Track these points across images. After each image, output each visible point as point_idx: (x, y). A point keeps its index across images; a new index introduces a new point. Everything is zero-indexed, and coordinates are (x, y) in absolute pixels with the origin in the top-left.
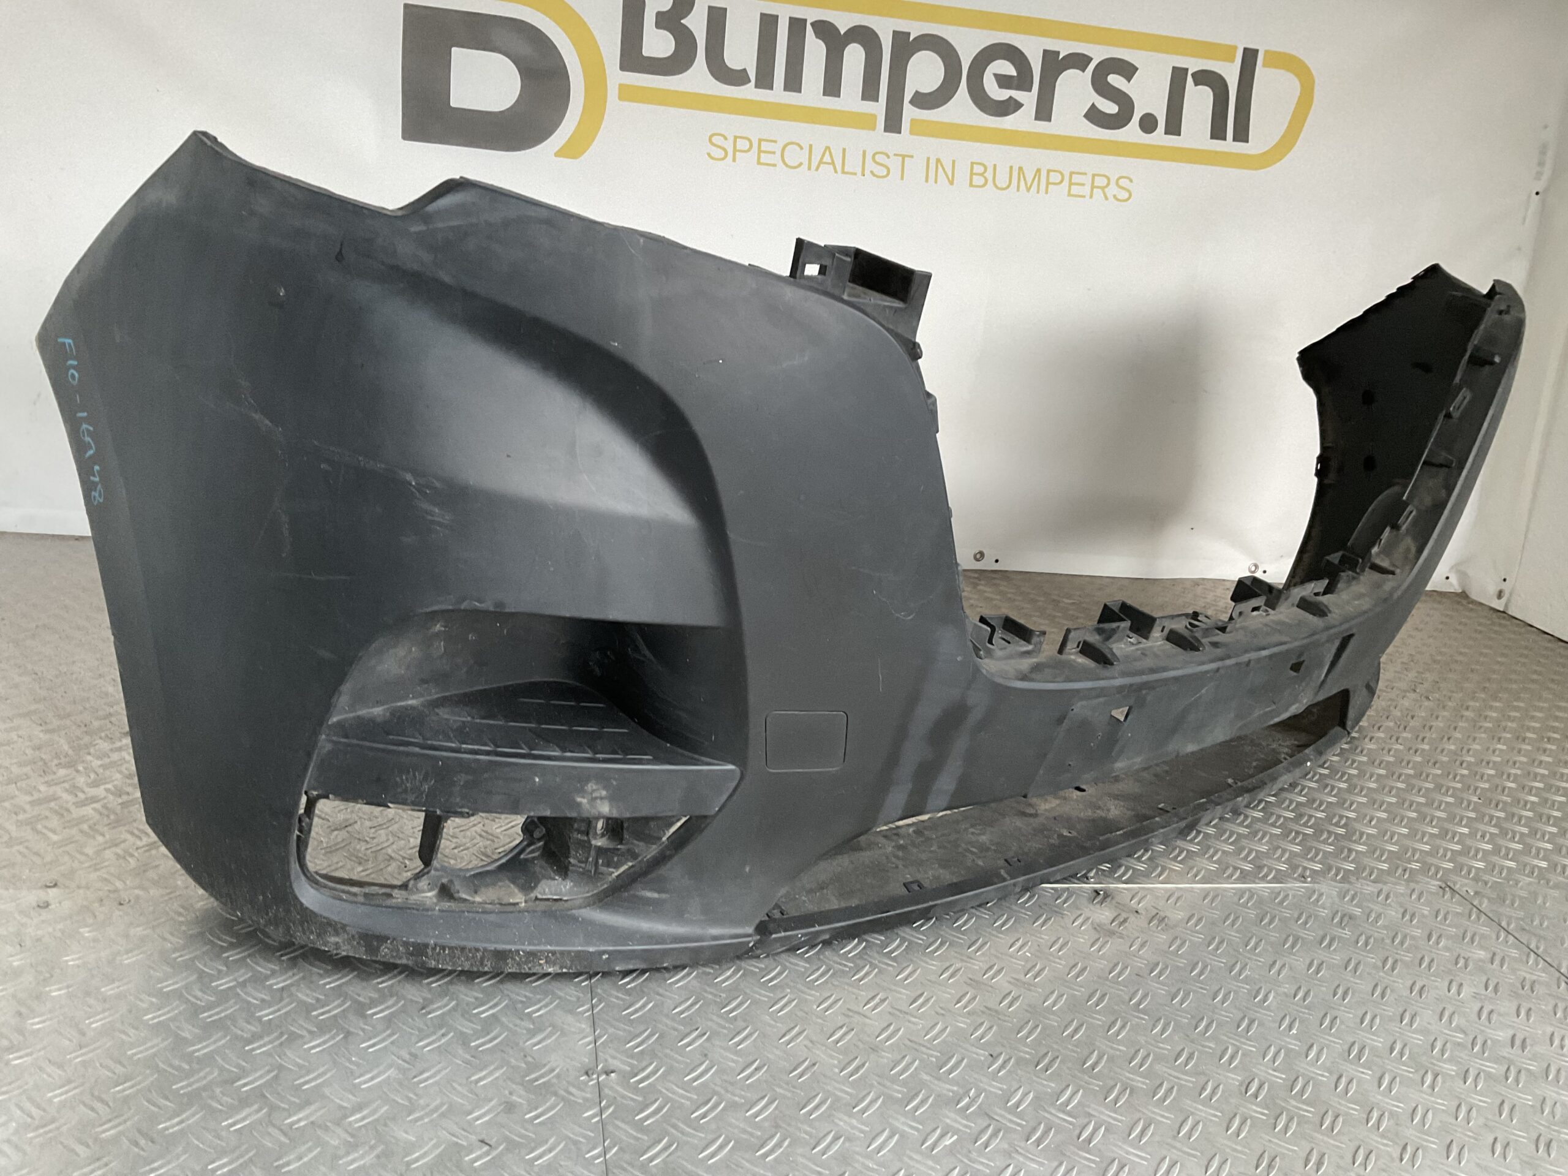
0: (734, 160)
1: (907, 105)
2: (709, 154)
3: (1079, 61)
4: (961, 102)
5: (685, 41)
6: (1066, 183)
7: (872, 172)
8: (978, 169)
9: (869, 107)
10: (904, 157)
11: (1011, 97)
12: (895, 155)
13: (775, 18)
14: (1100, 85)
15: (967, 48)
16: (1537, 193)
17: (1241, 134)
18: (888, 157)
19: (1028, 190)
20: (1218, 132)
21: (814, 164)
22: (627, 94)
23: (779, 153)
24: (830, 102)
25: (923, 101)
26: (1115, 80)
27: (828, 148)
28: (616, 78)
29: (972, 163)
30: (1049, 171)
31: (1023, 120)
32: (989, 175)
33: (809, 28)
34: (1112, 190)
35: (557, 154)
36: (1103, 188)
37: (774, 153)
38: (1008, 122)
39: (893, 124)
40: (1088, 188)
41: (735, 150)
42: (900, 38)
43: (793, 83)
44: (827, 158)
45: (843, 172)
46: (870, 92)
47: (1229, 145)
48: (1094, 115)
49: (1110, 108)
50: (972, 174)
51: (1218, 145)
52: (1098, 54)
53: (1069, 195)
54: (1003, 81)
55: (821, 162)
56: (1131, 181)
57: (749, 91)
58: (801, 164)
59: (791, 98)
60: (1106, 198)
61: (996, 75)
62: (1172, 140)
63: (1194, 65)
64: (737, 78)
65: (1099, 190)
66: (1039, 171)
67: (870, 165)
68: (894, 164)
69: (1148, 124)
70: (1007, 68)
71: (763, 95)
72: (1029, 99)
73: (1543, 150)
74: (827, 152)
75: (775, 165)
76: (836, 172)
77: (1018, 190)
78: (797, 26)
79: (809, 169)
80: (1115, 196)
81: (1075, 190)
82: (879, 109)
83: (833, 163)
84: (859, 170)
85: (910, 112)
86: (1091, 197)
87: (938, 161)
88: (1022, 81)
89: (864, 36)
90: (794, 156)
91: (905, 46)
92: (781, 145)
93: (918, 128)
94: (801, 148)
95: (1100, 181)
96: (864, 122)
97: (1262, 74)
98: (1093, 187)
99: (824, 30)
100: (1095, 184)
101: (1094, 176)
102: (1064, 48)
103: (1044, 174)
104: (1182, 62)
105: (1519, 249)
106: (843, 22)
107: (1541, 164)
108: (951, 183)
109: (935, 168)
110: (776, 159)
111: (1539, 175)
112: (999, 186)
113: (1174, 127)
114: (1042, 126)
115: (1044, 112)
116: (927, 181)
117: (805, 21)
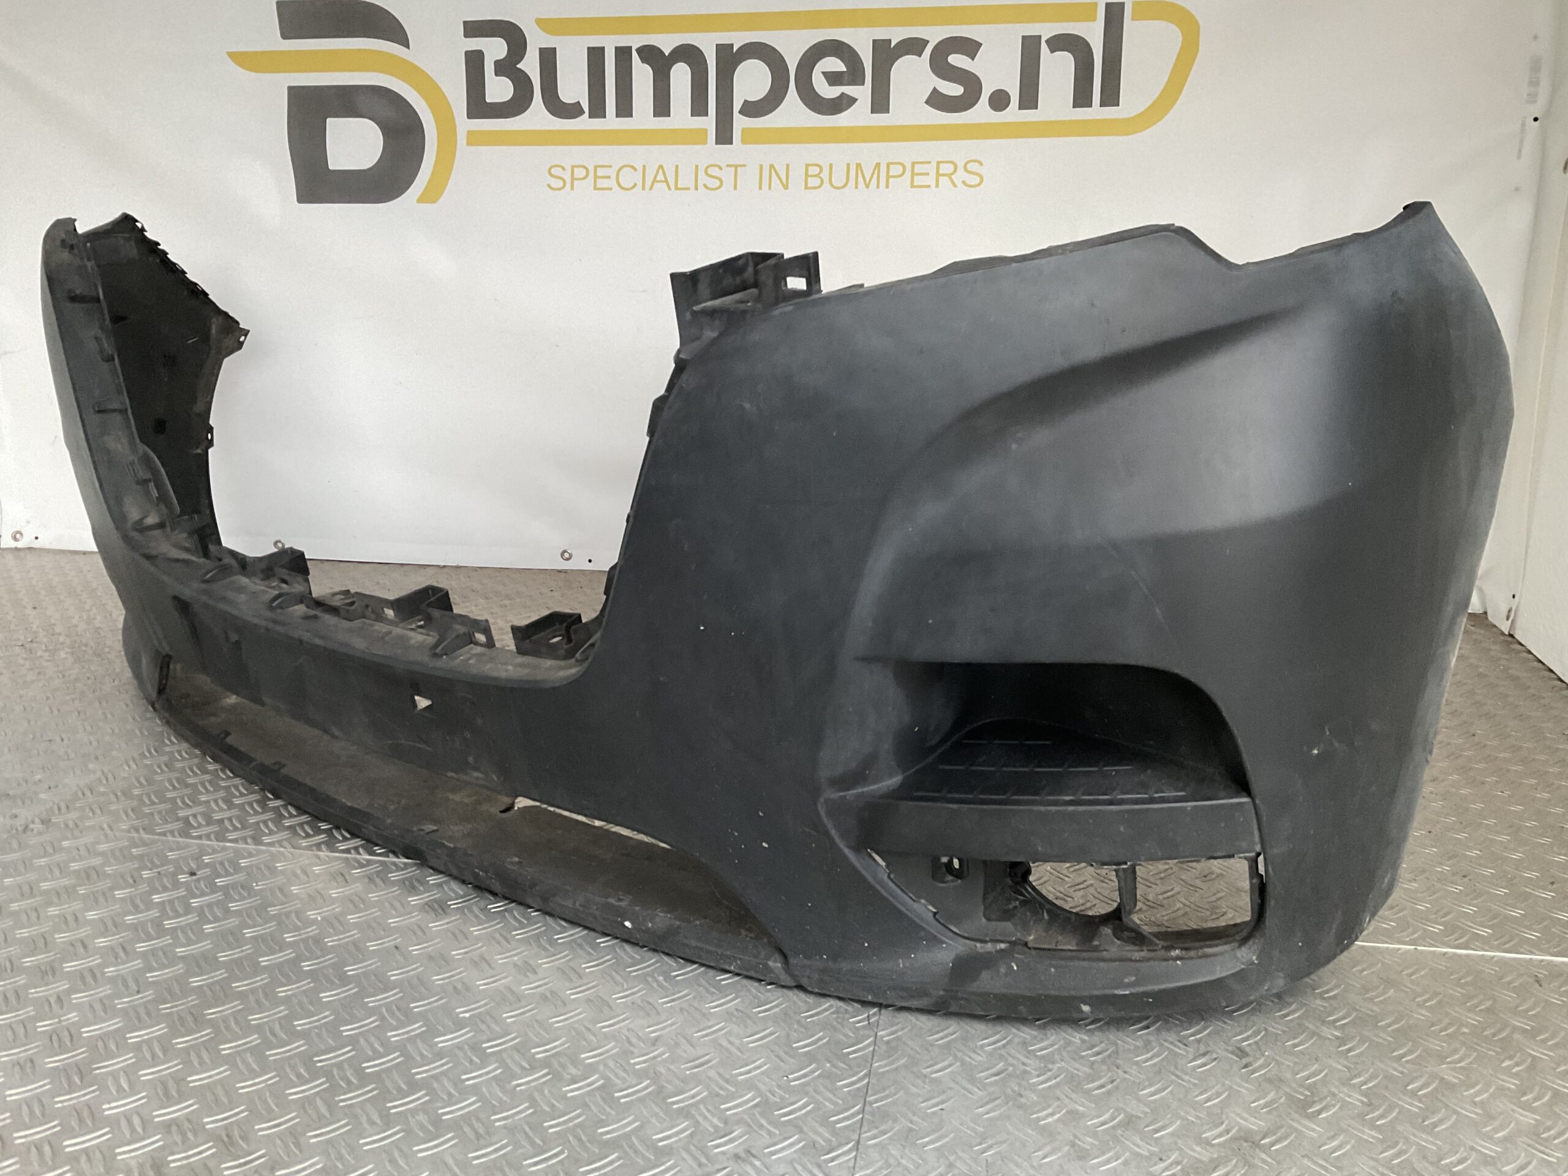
0: (572, 188)
1: (736, 115)
2: (549, 186)
3: (914, 46)
4: (792, 106)
5: (522, 83)
6: (908, 173)
7: (705, 185)
8: (813, 170)
9: (699, 122)
10: (736, 167)
11: (843, 93)
12: (728, 166)
13: (602, 50)
14: (940, 67)
15: (792, 52)
16: (1536, 119)
17: (1111, 97)
18: (721, 169)
19: (867, 186)
20: (1082, 98)
21: (648, 183)
22: (474, 139)
23: (614, 176)
24: (662, 123)
25: (752, 109)
26: (956, 60)
27: (661, 167)
28: (464, 124)
29: (807, 166)
30: (888, 165)
31: (859, 114)
32: (825, 175)
33: (635, 55)
34: (961, 175)
35: (419, 201)
36: (949, 176)
37: (609, 177)
38: (843, 119)
39: (724, 135)
40: (930, 180)
41: (573, 179)
42: (723, 50)
43: (625, 108)
44: (660, 177)
45: (677, 188)
46: (699, 108)
47: (1096, 111)
48: (937, 100)
49: (955, 90)
50: (807, 175)
51: (1083, 113)
52: (934, 35)
53: (912, 186)
54: (833, 78)
55: (654, 181)
56: (981, 164)
57: (584, 122)
58: (635, 185)
59: (624, 123)
60: (955, 186)
61: (824, 73)
62: (1029, 115)
63: (1046, 30)
64: (573, 111)
65: (946, 178)
66: (878, 165)
67: (703, 179)
68: (727, 175)
69: (999, 101)
70: (834, 64)
71: (597, 124)
72: (863, 93)
73: (1536, 66)
74: (661, 171)
75: (611, 189)
76: (669, 189)
77: (856, 187)
78: (623, 54)
79: (644, 189)
80: (964, 182)
81: (918, 180)
82: (709, 123)
83: (666, 181)
84: (692, 186)
85: (740, 122)
86: (937, 186)
87: (772, 166)
88: (854, 75)
89: (689, 54)
90: (627, 178)
91: (729, 58)
92: (615, 168)
93: (750, 137)
94: (635, 169)
95: (946, 168)
96: (696, 137)
97: (1130, 28)
98: (938, 175)
99: (649, 54)
100: (941, 172)
101: (938, 163)
102: (896, 35)
103: (883, 169)
104: (1031, 30)
105: (1517, 189)
106: (667, 44)
107: (1534, 83)
108: (786, 187)
109: (768, 174)
110: (612, 182)
111: (1532, 98)
112: (835, 185)
113: (1029, 99)
114: (881, 119)
115: (880, 103)
116: (760, 188)
117: (631, 48)
